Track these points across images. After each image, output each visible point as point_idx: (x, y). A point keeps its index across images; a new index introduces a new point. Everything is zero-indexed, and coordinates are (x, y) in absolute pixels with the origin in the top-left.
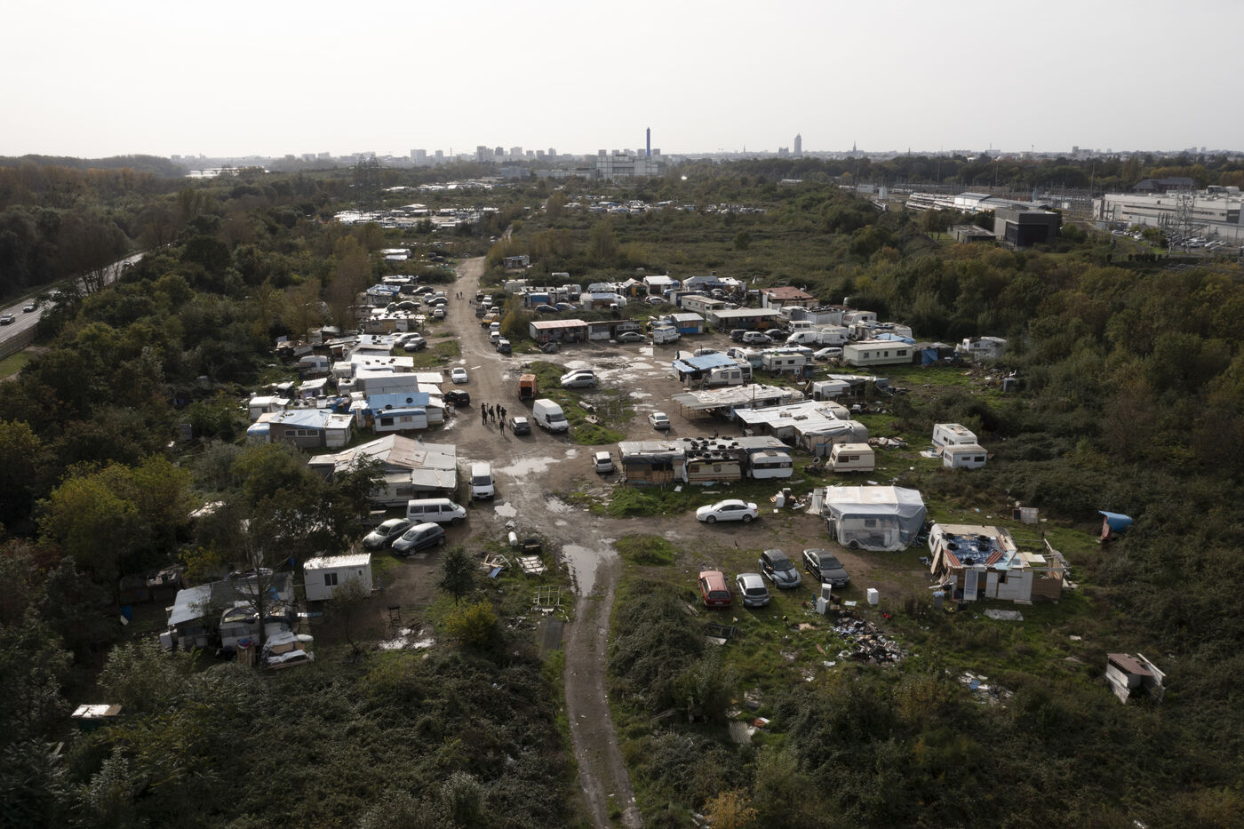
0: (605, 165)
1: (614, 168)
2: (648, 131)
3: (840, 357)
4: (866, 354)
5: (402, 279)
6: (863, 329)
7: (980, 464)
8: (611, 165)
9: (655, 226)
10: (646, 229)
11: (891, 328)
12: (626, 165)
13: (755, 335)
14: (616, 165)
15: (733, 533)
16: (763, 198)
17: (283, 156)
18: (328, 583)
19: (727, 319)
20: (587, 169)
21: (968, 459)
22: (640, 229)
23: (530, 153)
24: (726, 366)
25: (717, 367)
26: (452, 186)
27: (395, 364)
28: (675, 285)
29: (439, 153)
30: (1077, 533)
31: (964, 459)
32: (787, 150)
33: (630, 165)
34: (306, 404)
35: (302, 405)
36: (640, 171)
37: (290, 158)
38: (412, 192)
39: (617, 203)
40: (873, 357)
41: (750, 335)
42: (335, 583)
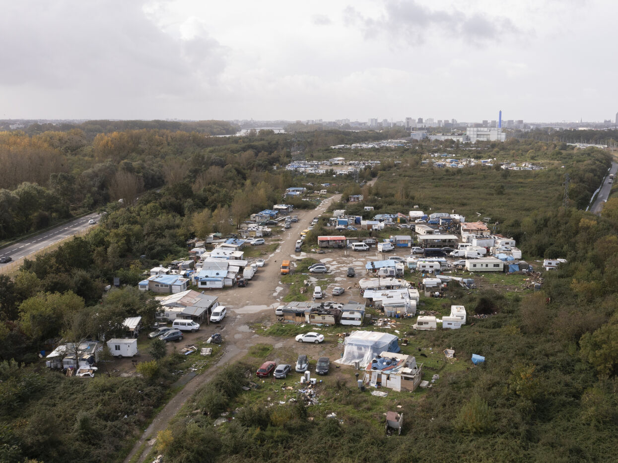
0: (471, 132)
1: (478, 135)
2: (500, 112)
3: (464, 266)
4: (476, 265)
5: (284, 207)
8: (475, 132)
11: (510, 250)
18: (116, 349)
19: (427, 240)
21: (451, 324)
24: (389, 267)
26: (370, 146)
27: (233, 255)
28: (424, 217)
29: (386, 120)
32: (610, 121)
33: (488, 133)
34: (176, 272)
35: (173, 273)
36: (494, 137)
37: (298, 123)
38: (347, 149)
39: (457, 159)
40: (478, 267)
42: (119, 349)
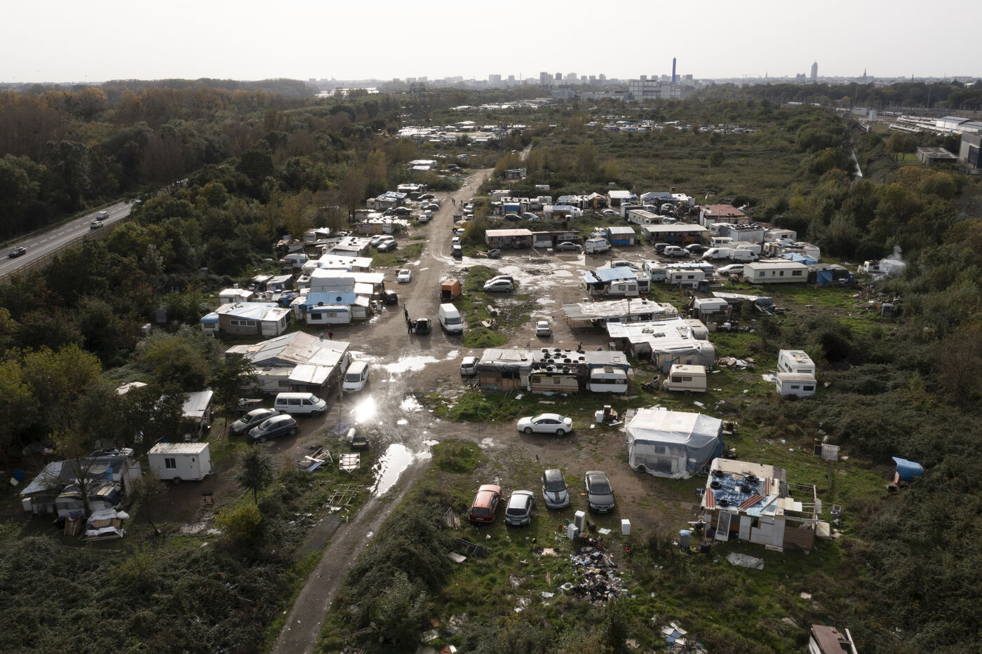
0: (636, 89)
1: (644, 91)
2: (675, 60)
3: (741, 274)
4: (762, 273)
5: (413, 187)
6: (776, 247)
7: (808, 393)
8: (641, 89)
9: (649, 144)
10: (642, 147)
11: (802, 248)
12: (654, 89)
13: (675, 249)
14: (645, 89)
15: (541, 445)
16: (760, 120)
17: (391, 80)
18: (168, 466)
19: (658, 233)
20: (622, 92)
21: (797, 387)
22: (636, 147)
23: (584, 78)
24: (626, 279)
25: (617, 280)
26: (504, 107)
27: (355, 264)
28: (634, 199)
29: (512, 77)
30: (872, 475)
31: (793, 387)
32: (804, 75)
33: (658, 89)
34: (264, 297)
35: (260, 298)
36: (666, 95)
37: (396, 81)
38: (472, 111)
39: (631, 122)
40: (768, 276)
41: (670, 249)
42: (174, 466)
